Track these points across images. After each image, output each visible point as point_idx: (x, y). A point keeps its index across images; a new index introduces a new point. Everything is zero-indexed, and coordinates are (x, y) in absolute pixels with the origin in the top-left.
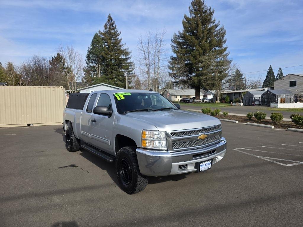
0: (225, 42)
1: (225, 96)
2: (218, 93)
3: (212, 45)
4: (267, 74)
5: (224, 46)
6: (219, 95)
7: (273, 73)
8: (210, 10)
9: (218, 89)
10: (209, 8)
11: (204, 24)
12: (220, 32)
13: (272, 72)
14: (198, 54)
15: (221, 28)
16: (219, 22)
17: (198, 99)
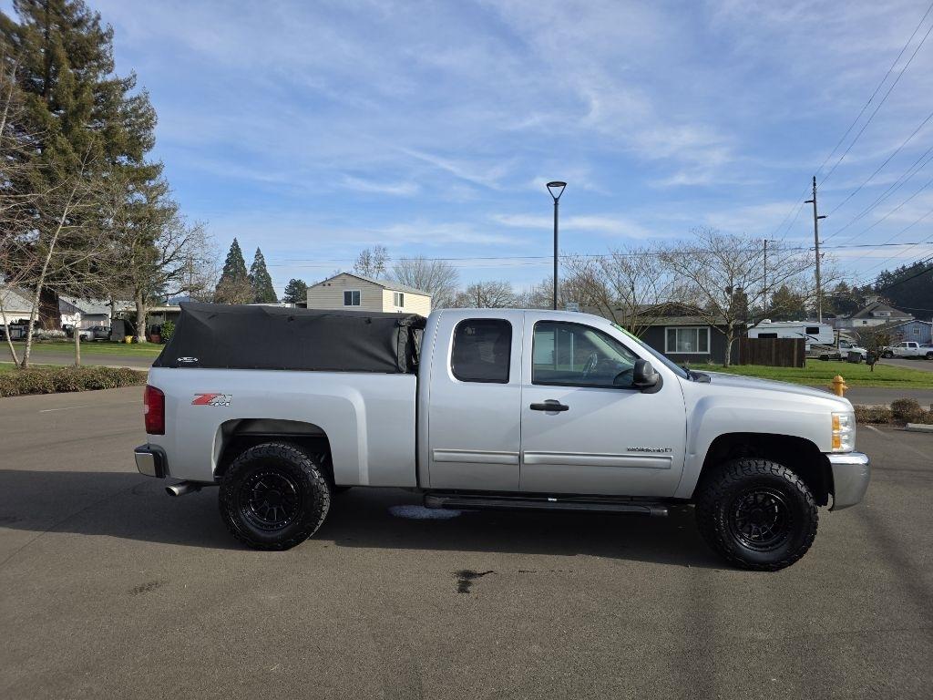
0: (150, 146)
1: (160, 321)
2: (141, 310)
3: (114, 144)
4: (227, 261)
5: (149, 158)
6: (142, 317)
7: (243, 261)
8: (95, 23)
9: (140, 296)
10: (94, 16)
11: (78, 64)
12: (134, 110)
13: (240, 257)
14: (63, 165)
15: (139, 98)
16: (135, 76)
17: (50, 328)
